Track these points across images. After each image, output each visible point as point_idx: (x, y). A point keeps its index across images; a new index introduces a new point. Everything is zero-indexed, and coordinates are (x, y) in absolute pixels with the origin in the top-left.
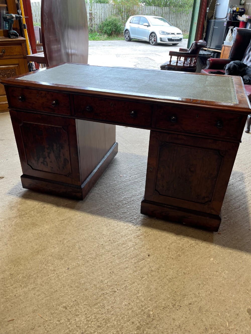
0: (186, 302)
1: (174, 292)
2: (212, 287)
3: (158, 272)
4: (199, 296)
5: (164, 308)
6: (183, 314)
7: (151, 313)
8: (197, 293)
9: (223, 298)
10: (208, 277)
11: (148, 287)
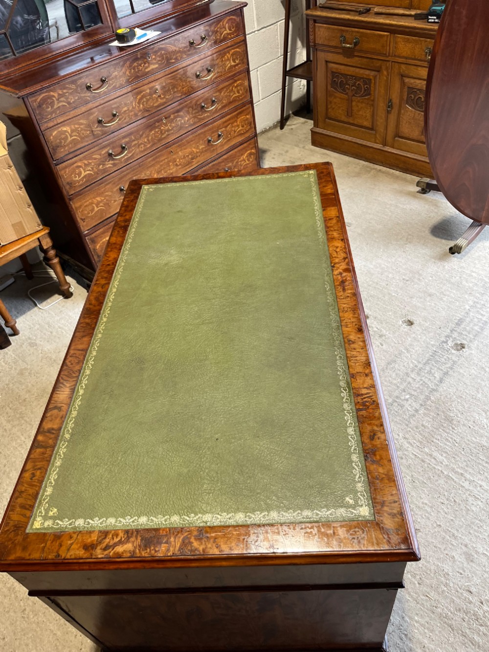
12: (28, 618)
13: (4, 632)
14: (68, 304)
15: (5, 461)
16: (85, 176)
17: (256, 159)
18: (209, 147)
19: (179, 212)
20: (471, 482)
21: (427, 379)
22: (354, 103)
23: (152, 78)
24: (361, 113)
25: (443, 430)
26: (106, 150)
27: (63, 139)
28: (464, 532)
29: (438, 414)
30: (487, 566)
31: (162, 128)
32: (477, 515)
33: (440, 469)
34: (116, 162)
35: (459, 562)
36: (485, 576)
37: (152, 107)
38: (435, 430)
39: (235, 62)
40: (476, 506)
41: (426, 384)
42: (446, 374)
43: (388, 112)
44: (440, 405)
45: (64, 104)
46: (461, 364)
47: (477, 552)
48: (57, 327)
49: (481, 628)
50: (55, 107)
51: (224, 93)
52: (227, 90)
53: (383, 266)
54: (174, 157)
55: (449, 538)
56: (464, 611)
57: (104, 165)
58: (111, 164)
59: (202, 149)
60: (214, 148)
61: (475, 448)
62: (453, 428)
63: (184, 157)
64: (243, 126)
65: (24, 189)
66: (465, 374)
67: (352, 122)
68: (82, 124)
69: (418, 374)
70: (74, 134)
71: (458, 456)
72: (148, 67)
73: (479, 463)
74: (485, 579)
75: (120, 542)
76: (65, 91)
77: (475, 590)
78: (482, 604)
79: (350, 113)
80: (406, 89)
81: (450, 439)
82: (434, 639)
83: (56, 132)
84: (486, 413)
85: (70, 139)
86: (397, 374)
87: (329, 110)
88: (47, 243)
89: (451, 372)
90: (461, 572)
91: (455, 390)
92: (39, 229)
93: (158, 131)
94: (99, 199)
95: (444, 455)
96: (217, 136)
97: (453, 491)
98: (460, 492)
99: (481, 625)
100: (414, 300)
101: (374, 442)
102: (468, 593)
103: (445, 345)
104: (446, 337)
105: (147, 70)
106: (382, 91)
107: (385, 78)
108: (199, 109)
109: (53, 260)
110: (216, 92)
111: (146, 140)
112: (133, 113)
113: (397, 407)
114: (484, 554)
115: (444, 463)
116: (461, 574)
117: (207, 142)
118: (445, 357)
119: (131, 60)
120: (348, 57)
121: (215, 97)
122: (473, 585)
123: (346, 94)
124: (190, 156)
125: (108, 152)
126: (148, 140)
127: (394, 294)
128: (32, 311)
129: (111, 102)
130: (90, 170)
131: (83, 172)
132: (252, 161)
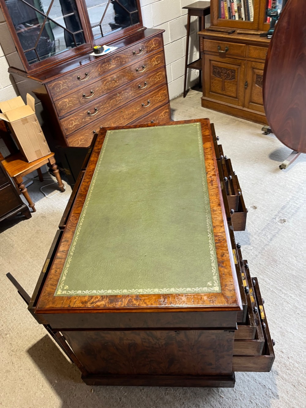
0: (14, 360)
1: (23, 349)
2: (27, 381)
3: (41, 334)
4: (19, 370)
5: (11, 344)
6: (6, 359)
7: (8, 336)
8: (21, 368)
9: (16, 391)
10: (36, 377)
11: (27, 329)
12: (42, 360)
13: (30, 367)
14: (63, 195)
15: (30, 279)
16: (75, 125)
17: (169, 115)
18: (142, 109)
19: (127, 144)
20: (285, 294)
21: (263, 239)
22: (226, 83)
23: (112, 72)
24: (229, 89)
25: (271, 266)
26: (86, 111)
27: (64, 106)
28: (280, 320)
29: (269, 258)
30: (292, 339)
31: (117, 99)
32: (288, 312)
33: (268, 287)
34: (91, 117)
35: (277, 336)
36: (291, 344)
37: (112, 87)
38: (266, 266)
39: (158, 62)
40: (287, 307)
41: (263, 241)
42: (274, 236)
43: (246, 88)
44: (270, 253)
45: (66, 87)
46: (283, 231)
47: (287, 332)
48: (56, 208)
49: (288, 371)
50: (61, 89)
51: (152, 79)
52: (153, 77)
53: (241, 176)
54: (123, 114)
55: (271, 323)
56: (279, 362)
57: (85, 119)
58: (89, 118)
59: (139, 110)
60: (145, 109)
61: (289, 276)
62: (277, 266)
63: (129, 115)
64: (162, 97)
65: (42, 132)
66: (285, 236)
67: (225, 94)
68: (74, 97)
69: (259, 236)
70: (70, 103)
71: (279, 281)
72: (111, 66)
73: (291, 285)
74: (291, 346)
75: (99, 301)
76: (66, 80)
77: (285, 351)
78: (289, 358)
79: (223, 89)
80: (255, 76)
81: (275, 271)
82: (261, 376)
83: (61, 102)
84: (296, 258)
85: (68, 105)
86: (246, 236)
87: (212, 87)
88: (53, 161)
89: (277, 235)
90: (278, 341)
91: (279, 245)
92: (49, 154)
93: (115, 100)
94: (81, 137)
95: (271, 280)
96: (147, 102)
97: (275, 299)
98: (279, 299)
99: (288, 370)
100: (258, 195)
101: (223, 258)
102: (281, 353)
103: (274, 220)
104: (275, 215)
105: (110, 68)
106: (242, 76)
107: (243, 69)
108: (137, 88)
109: (55, 170)
110: (147, 79)
111: (108, 105)
112: (101, 91)
113: (245, 253)
114: (291, 332)
115: (271, 284)
116: (278, 342)
117: (141, 106)
118: (274, 227)
119: (101, 63)
120: (222, 58)
121: (146, 81)
122: (284, 348)
123: (221, 78)
124: (132, 114)
125: (87, 112)
126: (109, 105)
127: (246, 192)
128: (43, 199)
129: (90, 85)
130: (77, 122)
131: (74, 123)
132: (167, 116)
